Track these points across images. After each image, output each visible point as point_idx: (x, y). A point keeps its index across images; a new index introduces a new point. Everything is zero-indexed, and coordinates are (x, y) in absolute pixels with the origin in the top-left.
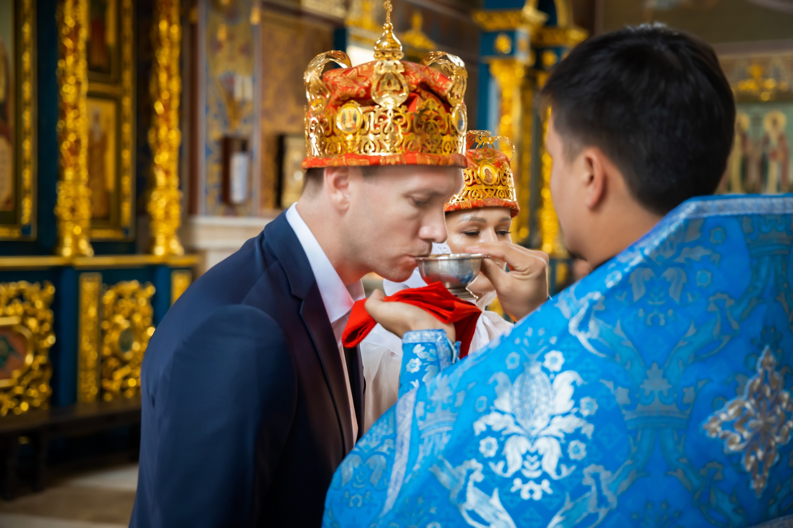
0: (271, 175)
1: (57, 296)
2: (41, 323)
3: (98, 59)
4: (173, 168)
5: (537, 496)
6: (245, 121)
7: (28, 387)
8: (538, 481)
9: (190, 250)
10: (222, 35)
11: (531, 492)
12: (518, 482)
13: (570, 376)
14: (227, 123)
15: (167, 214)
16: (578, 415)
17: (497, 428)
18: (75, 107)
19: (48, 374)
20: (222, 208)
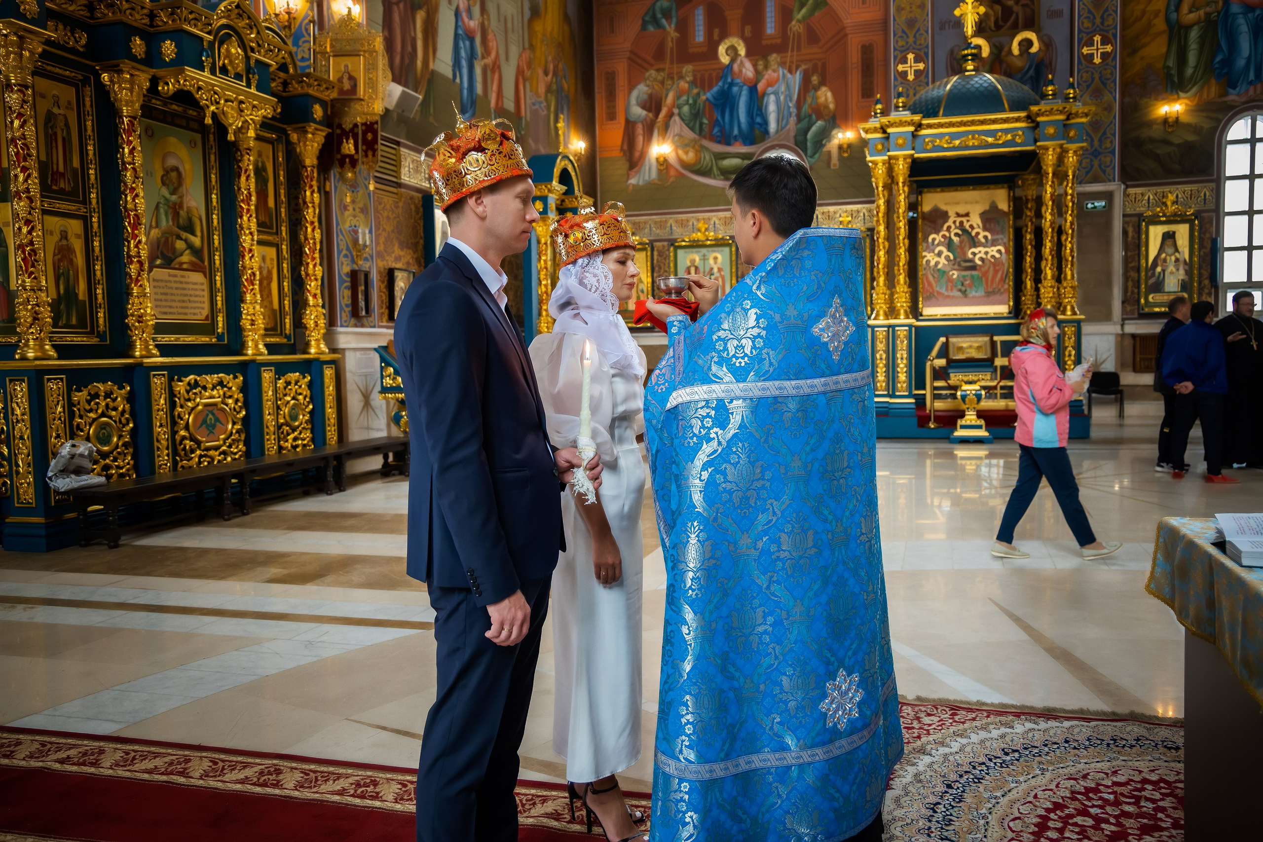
0: (385, 298)
1: (245, 382)
2: (237, 401)
3: (262, 218)
4: (318, 292)
5: (743, 364)
6: (366, 259)
7: (230, 446)
8: (743, 358)
9: (334, 350)
10: (348, 200)
11: (740, 363)
12: (734, 359)
13: (753, 311)
14: (353, 262)
15: (316, 323)
16: (759, 327)
17: (723, 337)
18: (250, 251)
19: (243, 437)
20: (353, 321)
